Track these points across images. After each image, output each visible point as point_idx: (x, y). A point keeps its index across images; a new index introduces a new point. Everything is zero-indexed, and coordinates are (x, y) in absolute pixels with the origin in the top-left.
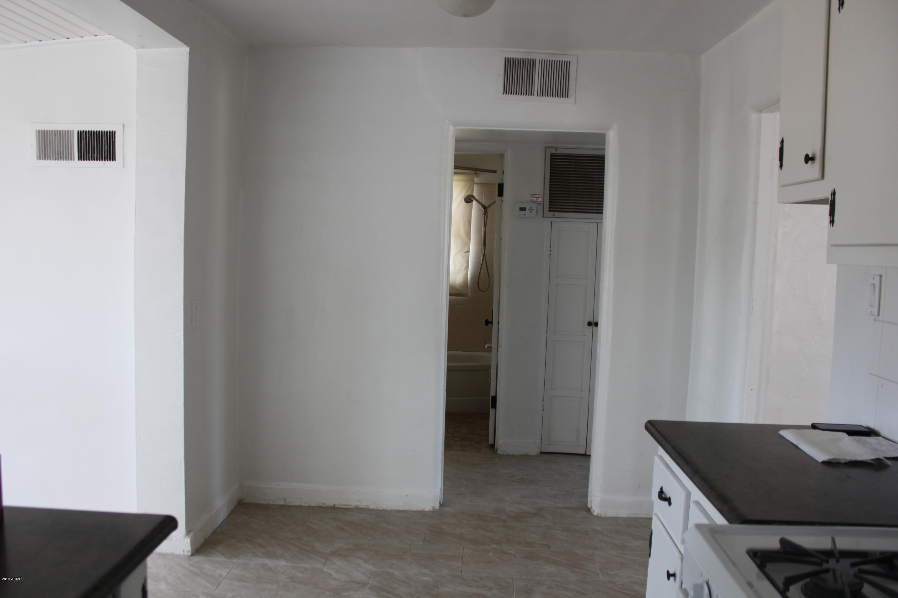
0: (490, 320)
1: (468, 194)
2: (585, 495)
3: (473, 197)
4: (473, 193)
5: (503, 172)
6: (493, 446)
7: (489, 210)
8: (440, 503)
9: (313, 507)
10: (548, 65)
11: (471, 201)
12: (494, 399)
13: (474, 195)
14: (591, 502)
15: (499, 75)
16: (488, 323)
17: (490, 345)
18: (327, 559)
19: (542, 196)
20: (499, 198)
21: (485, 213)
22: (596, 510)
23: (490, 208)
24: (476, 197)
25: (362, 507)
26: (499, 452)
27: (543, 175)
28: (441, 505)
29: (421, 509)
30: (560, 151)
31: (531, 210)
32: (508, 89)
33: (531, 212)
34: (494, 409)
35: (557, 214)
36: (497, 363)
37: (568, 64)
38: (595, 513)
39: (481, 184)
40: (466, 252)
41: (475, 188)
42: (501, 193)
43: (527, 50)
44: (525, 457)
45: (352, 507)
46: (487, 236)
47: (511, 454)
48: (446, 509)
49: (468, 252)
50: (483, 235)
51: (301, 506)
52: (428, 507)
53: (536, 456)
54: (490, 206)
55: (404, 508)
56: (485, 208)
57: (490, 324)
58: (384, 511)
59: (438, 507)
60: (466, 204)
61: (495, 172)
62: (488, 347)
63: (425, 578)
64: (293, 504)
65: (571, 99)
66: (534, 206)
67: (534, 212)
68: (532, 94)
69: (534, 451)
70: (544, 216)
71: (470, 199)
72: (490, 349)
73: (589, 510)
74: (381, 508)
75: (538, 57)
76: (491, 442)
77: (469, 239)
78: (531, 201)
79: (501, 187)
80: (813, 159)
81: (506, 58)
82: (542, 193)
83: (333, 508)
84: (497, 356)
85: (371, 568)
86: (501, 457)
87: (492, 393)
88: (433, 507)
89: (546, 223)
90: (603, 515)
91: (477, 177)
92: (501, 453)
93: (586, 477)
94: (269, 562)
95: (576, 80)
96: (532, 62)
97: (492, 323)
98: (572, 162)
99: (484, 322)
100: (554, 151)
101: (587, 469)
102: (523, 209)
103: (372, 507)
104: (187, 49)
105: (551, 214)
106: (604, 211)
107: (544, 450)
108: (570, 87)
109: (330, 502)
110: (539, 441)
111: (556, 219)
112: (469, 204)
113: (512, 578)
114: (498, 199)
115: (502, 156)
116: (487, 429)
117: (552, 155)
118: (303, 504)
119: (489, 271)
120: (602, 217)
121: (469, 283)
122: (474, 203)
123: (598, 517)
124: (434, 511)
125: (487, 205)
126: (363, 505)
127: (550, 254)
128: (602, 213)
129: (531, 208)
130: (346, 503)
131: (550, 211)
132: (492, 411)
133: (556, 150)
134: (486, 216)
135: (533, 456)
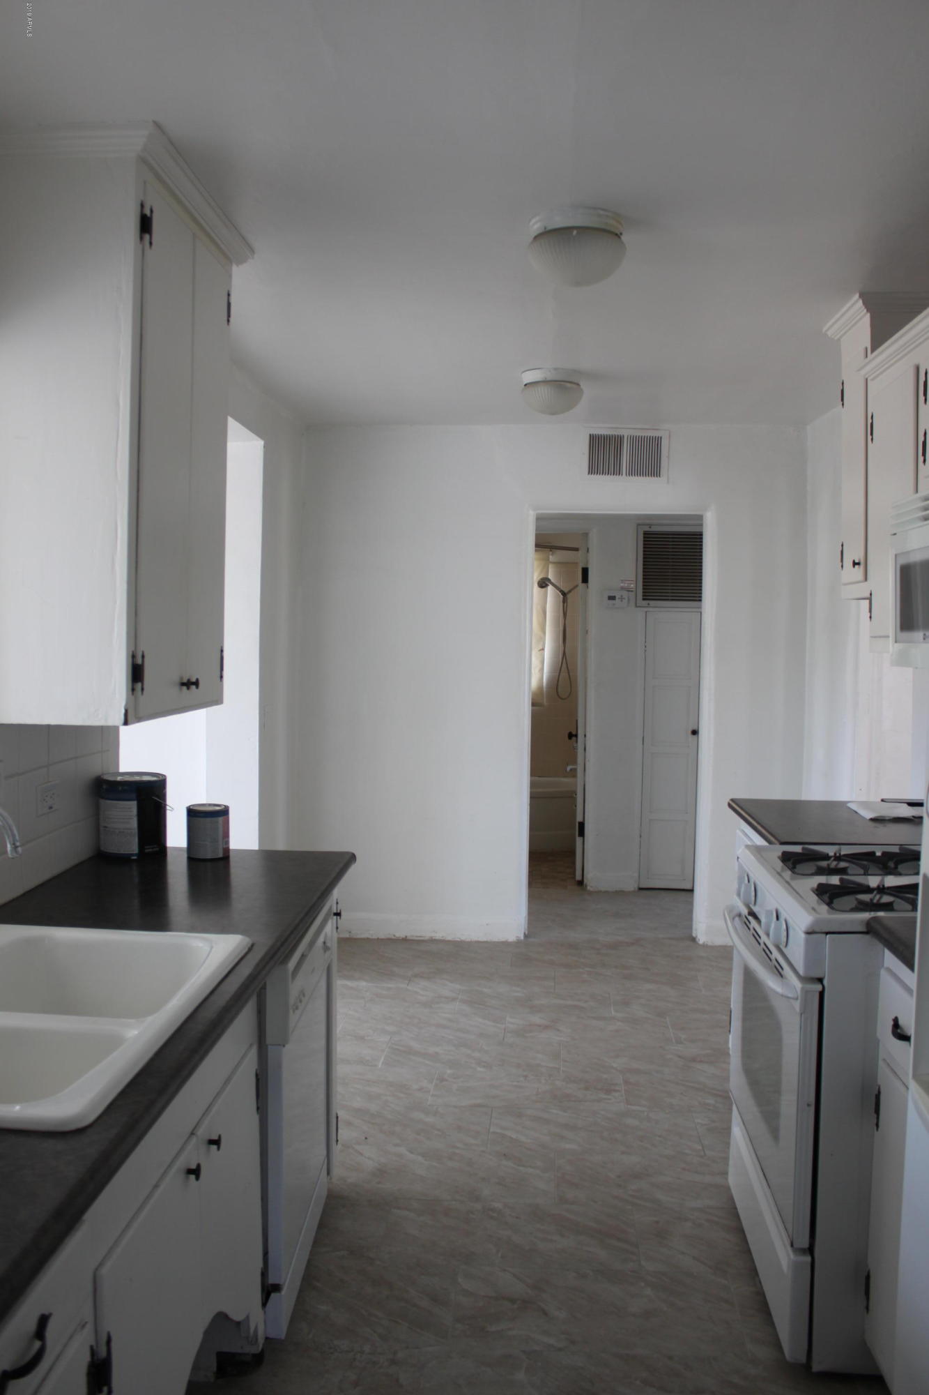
0: (574, 733)
1: (541, 577)
2: (690, 927)
3: (549, 580)
4: (548, 575)
5: (588, 549)
6: (581, 883)
7: (569, 596)
8: (525, 934)
9: (382, 940)
10: (637, 441)
11: (547, 585)
12: (582, 825)
13: (549, 577)
14: (696, 930)
15: (584, 454)
16: (572, 736)
17: (574, 767)
18: (410, 980)
19: (634, 582)
20: (584, 584)
21: (564, 601)
22: (702, 939)
23: (571, 594)
24: (552, 581)
25: (437, 938)
26: (588, 888)
27: (635, 557)
28: (526, 936)
29: (503, 940)
30: (654, 529)
31: (622, 599)
32: (594, 469)
33: (622, 601)
34: (582, 838)
35: (652, 603)
36: (584, 785)
37: (658, 440)
38: (701, 942)
39: (558, 564)
40: (540, 650)
41: (550, 570)
42: (585, 579)
43: (614, 426)
44: (620, 894)
45: (426, 938)
46: (567, 629)
47: (603, 889)
48: (531, 940)
49: (543, 649)
50: (561, 628)
51: (368, 938)
52: (512, 938)
53: (634, 892)
54: (570, 591)
55: (485, 939)
56: (564, 594)
57: (574, 738)
58: (462, 942)
59: (522, 938)
60: (539, 589)
61: (577, 550)
62: (571, 770)
63: (516, 994)
64: (358, 937)
65: (663, 479)
66: (625, 594)
67: (625, 601)
68: (620, 473)
69: (631, 886)
70: (638, 605)
71: (544, 582)
72: (574, 772)
73: (694, 940)
74: (458, 940)
75: (625, 433)
76: (578, 877)
77: (544, 633)
78: (622, 588)
79: (585, 572)
80: (858, 564)
81: (590, 435)
82: (634, 579)
83: (405, 940)
84: (584, 775)
85: (458, 986)
86: (590, 893)
87: (579, 819)
88: (517, 937)
89: (640, 614)
90: (710, 944)
91: (552, 555)
92: (591, 889)
93: (690, 912)
94: (349, 983)
95: (668, 457)
96: (619, 440)
97: (576, 736)
98: (668, 541)
99: (567, 736)
100: (647, 529)
101: (690, 904)
102: (612, 598)
103: (449, 938)
104: (262, 443)
105: (645, 602)
106: (703, 599)
107: (642, 886)
108: (662, 465)
109: (400, 934)
110: (636, 875)
111: (651, 609)
112: (543, 589)
113: (609, 994)
114: (582, 586)
115: (586, 535)
116: (574, 863)
117: (645, 533)
118: (370, 937)
119: (571, 674)
120: (701, 605)
121: (545, 689)
122: (550, 588)
123: (705, 946)
124: (518, 942)
125: (566, 591)
126: (438, 936)
127: (645, 651)
128: (700, 600)
129: (622, 596)
130: (419, 935)
131: (644, 599)
132: (579, 840)
133: (650, 527)
134: (565, 605)
135: (629, 892)
